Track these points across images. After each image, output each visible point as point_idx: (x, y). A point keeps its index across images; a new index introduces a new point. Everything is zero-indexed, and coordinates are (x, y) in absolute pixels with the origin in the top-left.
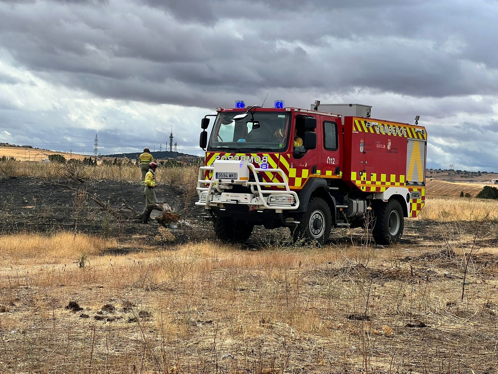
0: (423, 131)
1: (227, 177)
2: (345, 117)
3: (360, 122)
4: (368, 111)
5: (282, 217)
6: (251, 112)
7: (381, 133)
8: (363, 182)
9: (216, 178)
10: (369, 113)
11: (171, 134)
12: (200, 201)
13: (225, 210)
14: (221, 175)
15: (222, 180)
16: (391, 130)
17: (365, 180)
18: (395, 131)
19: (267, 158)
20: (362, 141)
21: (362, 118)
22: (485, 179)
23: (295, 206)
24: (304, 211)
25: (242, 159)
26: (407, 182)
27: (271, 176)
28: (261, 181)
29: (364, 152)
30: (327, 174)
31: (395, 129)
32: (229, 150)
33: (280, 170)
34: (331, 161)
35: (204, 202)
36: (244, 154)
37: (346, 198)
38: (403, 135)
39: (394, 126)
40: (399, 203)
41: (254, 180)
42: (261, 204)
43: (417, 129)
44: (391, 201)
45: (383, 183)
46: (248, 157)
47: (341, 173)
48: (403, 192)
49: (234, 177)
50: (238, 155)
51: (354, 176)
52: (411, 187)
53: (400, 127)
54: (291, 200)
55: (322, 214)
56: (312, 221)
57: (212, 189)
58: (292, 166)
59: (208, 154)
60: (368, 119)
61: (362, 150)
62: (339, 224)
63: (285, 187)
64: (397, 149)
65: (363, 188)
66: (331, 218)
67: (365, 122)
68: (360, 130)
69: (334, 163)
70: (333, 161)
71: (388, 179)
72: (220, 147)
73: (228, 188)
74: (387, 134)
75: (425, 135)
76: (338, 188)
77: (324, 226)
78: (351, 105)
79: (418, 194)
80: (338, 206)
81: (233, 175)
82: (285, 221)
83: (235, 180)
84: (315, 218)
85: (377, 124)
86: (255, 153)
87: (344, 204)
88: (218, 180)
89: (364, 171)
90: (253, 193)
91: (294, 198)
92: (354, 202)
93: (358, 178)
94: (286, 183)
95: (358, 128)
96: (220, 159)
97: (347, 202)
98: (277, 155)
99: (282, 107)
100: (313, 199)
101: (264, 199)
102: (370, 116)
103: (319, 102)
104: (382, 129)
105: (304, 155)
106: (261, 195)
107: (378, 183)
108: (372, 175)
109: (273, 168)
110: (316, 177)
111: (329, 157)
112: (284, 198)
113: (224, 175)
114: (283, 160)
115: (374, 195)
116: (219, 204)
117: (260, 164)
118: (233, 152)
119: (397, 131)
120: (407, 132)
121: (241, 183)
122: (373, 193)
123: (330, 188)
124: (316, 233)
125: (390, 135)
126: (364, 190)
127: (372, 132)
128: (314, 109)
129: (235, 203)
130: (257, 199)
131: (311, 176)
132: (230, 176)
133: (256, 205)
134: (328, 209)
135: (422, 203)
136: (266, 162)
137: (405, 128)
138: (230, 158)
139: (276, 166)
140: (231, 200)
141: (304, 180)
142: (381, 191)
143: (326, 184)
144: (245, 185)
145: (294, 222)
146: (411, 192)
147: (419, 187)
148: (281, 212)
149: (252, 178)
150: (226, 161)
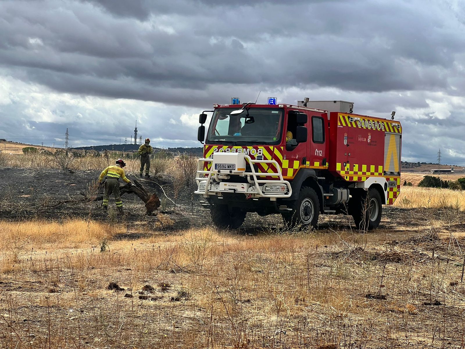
0: (398, 125)
1: (226, 168)
2: (330, 112)
3: (344, 117)
4: (351, 107)
5: (276, 205)
6: (246, 109)
7: (362, 128)
8: (347, 173)
9: (215, 169)
10: (351, 109)
11: (136, 128)
12: (198, 190)
13: (222, 198)
14: (220, 166)
15: (221, 171)
16: (370, 125)
17: (349, 171)
18: (375, 126)
19: (262, 151)
20: (346, 135)
21: (346, 113)
22: (424, 169)
23: (288, 194)
24: (296, 199)
25: (238, 151)
26: (385, 172)
27: (266, 167)
28: (256, 171)
29: (348, 145)
30: (315, 165)
31: (374, 124)
32: (226, 143)
33: (274, 161)
34: (318, 153)
35: (203, 191)
36: (240, 147)
37: (331, 187)
38: (381, 129)
39: (373, 121)
40: (378, 191)
41: (250, 170)
42: (257, 193)
43: (394, 124)
44: (371, 189)
45: (364, 173)
46: (245, 149)
47: (327, 164)
48: (382, 181)
49: (232, 168)
50: (235, 147)
51: (339, 166)
52: (388, 177)
53: (378, 122)
54: (284, 189)
55: (311, 202)
56: (303, 208)
57: (211, 179)
58: (285, 158)
59: (207, 147)
60: (351, 114)
61: (345, 143)
62: (326, 211)
63: (279, 177)
64: (376, 142)
65: (347, 178)
66: (319, 205)
67: (349, 117)
68: (344, 125)
69: (321, 155)
70: (320, 153)
71: (368, 170)
72: (217, 140)
73: (226, 178)
74: (367, 128)
75: (400, 129)
76: (324, 178)
77: (313, 212)
78: (335, 102)
79: (394, 183)
80: (325, 195)
81: (232, 166)
82: (279, 208)
83: (233, 171)
84: (305, 205)
85: (359, 119)
86: (251, 146)
87: (330, 193)
88: (217, 171)
89: (348, 162)
90: (249, 183)
91: (287, 187)
92: (339, 190)
93: (343, 169)
94: (280, 173)
95: (342, 122)
96: (218, 151)
97: (332, 191)
98: (271, 148)
99: (275, 104)
100: (303, 188)
101: (260, 188)
102: (352, 112)
103: (308, 99)
104: (363, 124)
105: (295, 147)
106: (257, 185)
107: (360, 173)
108: (355, 166)
109: (268, 160)
110: (305, 168)
111: (317, 149)
112: (278, 187)
113: (223, 166)
114: (277, 152)
115: (356, 184)
116: (217, 193)
117: (256, 156)
118: (230, 145)
119: (376, 125)
120: (384, 126)
121: (238, 173)
122: (354, 182)
123: (319, 178)
124: (306, 219)
125: (370, 129)
126: (348, 180)
127: (355, 126)
128: (304, 105)
129: (232, 191)
130: (253, 188)
131: (301, 166)
132: (228, 167)
133: (252, 194)
134: (316, 197)
135: (397, 191)
136: (262, 154)
137: (383, 122)
138: (228, 150)
139: (271, 157)
140: (229, 189)
141: (295, 171)
142: (362, 180)
143: (315, 175)
144: (242, 175)
145: (287, 209)
146: (388, 181)
147: (395, 177)
148: (275, 200)
149: (248, 169)
150: (224, 153)
